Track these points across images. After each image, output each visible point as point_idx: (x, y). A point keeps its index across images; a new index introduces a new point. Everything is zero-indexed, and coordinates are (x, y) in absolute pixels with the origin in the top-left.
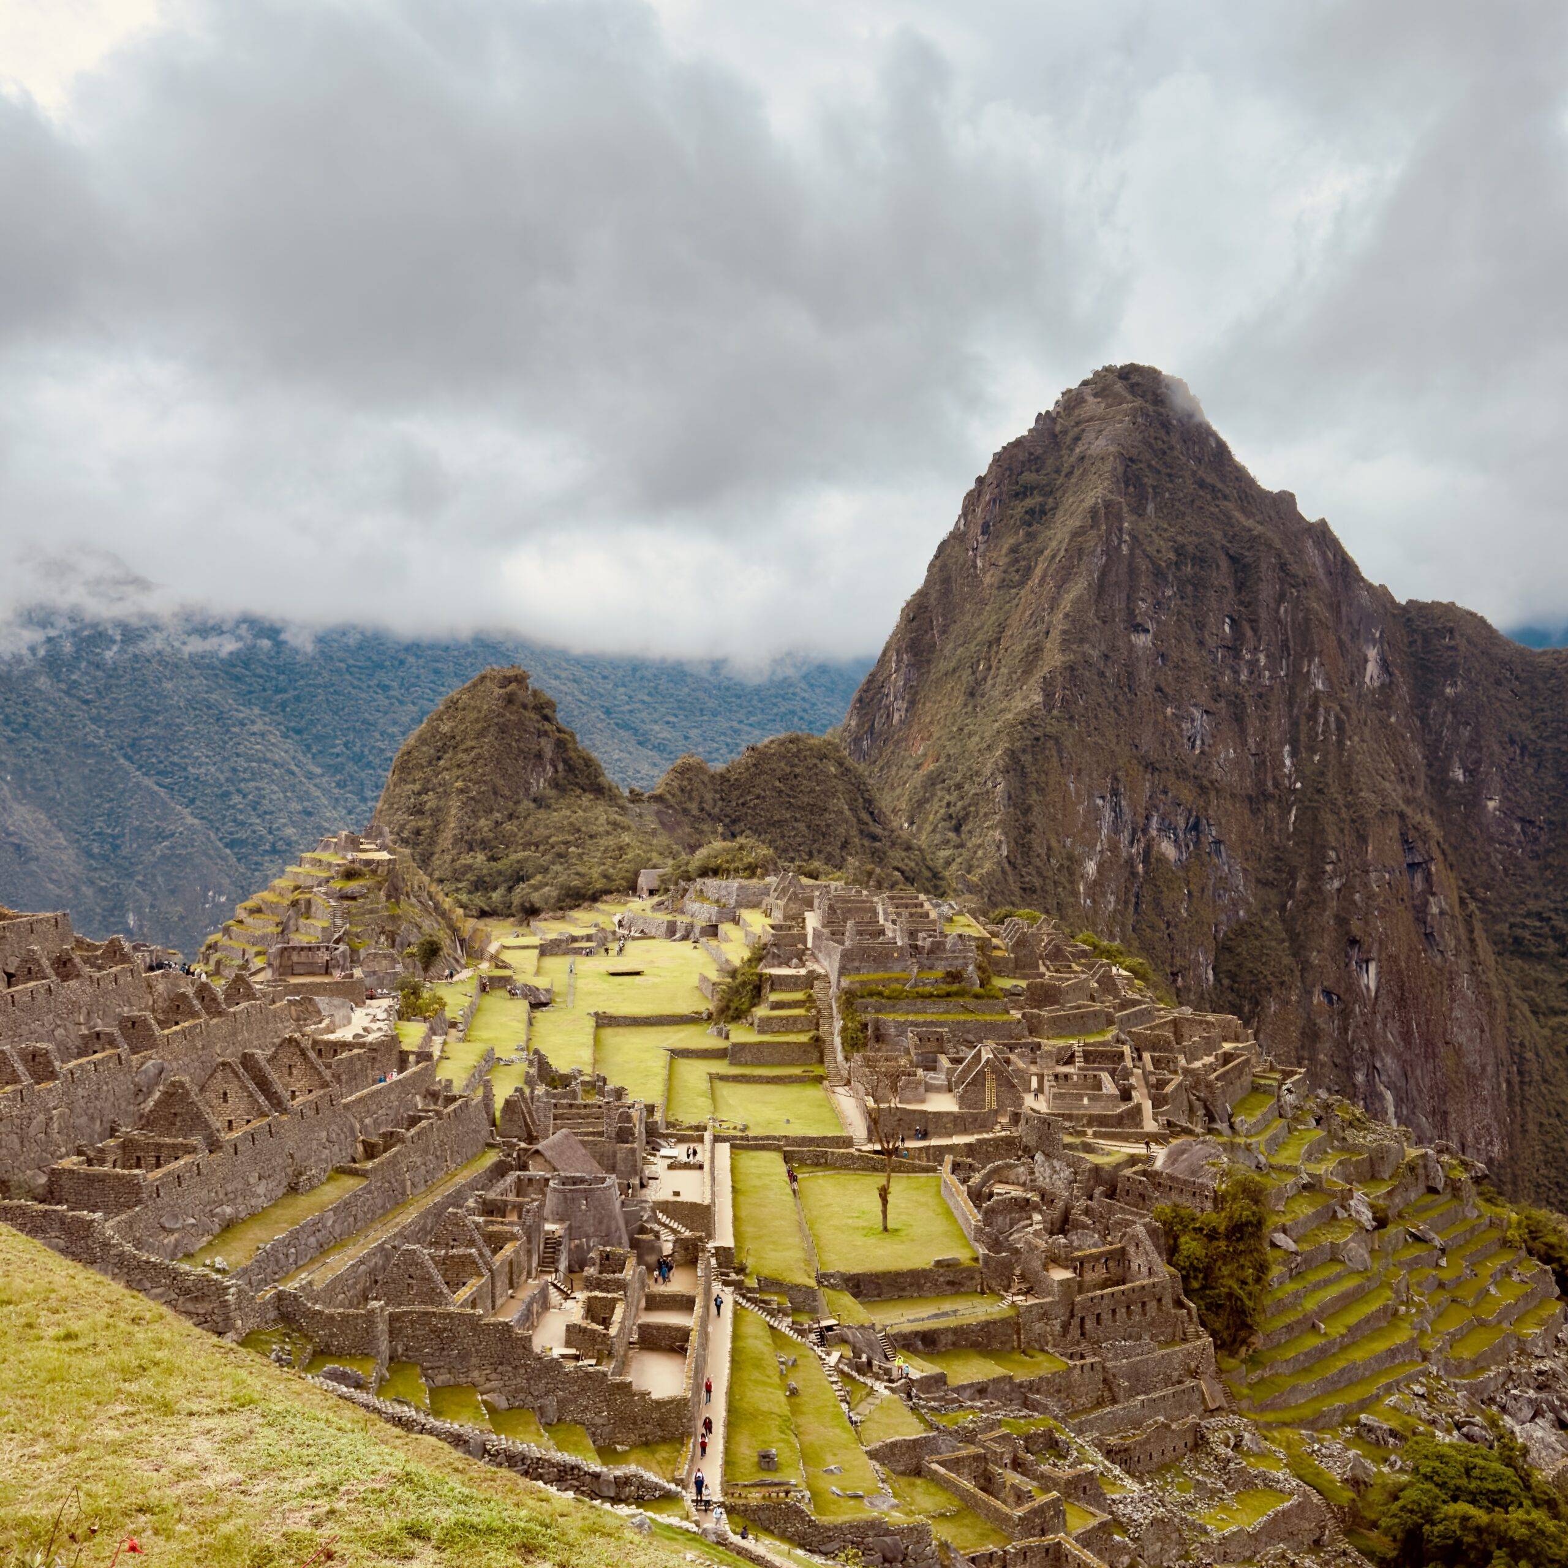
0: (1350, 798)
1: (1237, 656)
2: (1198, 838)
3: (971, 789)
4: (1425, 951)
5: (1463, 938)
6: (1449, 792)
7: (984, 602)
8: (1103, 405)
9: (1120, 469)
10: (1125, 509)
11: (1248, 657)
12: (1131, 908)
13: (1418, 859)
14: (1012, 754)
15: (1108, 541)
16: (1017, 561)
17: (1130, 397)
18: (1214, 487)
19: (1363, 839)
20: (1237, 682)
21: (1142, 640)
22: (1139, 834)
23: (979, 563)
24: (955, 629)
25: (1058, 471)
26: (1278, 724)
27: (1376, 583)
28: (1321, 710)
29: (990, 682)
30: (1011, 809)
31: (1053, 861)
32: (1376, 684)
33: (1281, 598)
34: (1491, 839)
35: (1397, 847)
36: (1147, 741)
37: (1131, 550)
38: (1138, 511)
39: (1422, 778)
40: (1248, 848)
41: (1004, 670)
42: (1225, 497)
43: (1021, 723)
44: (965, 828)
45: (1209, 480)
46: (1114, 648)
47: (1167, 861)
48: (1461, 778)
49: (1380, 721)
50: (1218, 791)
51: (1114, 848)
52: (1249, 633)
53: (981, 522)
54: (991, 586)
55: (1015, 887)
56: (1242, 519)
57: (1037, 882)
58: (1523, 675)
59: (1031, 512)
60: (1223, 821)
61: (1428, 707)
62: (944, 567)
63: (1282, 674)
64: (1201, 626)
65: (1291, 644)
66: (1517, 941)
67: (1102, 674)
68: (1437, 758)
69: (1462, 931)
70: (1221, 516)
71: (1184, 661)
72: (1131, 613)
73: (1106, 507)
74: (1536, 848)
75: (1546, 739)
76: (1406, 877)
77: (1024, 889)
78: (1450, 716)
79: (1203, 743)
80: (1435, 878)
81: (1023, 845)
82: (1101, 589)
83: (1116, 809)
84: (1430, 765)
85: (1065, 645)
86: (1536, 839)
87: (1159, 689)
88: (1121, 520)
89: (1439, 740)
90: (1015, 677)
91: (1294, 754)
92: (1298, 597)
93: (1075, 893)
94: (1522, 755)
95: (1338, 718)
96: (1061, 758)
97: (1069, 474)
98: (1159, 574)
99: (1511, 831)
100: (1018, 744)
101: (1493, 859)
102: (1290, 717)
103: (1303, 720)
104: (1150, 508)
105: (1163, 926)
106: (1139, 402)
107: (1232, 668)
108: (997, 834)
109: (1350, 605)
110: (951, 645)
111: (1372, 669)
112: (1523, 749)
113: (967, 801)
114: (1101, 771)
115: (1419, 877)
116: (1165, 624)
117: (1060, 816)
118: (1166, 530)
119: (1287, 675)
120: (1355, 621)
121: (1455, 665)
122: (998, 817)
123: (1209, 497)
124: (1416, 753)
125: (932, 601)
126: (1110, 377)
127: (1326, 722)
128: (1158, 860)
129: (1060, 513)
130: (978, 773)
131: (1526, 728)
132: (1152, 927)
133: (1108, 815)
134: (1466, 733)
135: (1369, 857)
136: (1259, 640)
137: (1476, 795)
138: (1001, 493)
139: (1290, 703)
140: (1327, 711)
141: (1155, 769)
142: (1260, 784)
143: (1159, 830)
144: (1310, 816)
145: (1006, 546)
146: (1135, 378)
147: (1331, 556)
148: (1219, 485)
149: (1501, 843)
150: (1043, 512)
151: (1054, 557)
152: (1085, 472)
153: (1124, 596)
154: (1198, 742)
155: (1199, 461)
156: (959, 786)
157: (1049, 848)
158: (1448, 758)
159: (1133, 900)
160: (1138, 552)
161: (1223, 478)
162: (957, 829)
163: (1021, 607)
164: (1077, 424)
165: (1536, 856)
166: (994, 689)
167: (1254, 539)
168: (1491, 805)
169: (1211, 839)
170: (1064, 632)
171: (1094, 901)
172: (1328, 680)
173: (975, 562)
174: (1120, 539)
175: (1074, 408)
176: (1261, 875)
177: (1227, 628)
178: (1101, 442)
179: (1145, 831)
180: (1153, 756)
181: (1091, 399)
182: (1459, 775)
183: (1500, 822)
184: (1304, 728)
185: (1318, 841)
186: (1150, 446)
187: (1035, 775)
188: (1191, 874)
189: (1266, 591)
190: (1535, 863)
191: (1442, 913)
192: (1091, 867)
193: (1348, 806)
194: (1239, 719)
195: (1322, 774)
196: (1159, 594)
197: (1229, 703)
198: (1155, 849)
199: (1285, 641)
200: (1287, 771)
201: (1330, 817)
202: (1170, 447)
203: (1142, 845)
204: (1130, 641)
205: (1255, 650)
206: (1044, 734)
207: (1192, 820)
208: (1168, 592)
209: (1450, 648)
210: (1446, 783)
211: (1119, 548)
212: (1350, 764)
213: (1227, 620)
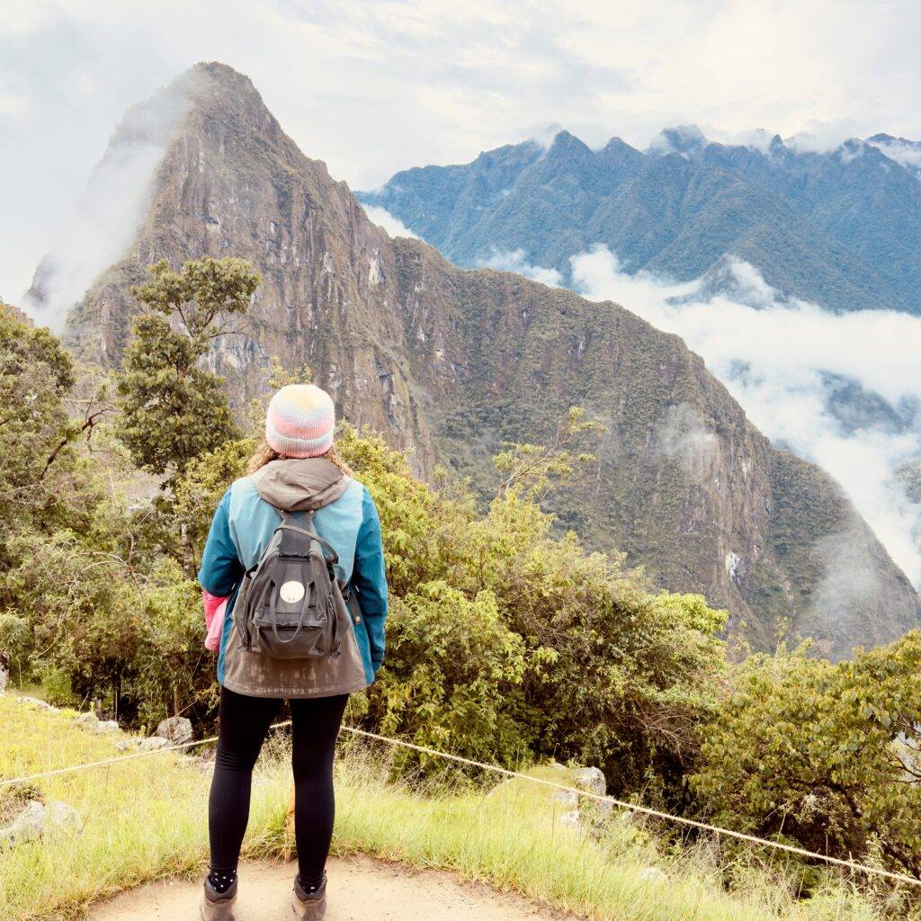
0: (345, 336)
1: (279, 247)
2: (253, 355)
4: (388, 425)
5: (411, 419)
6: (417, 347)
9: (201, 121)
10: (201, 144)
11: (285, 248)
13: (385, 373)
14: (114, 287)
15: (190, 163)
17: (211, 81)
18: (265, 143)
19: (351, 359)
20: (279, 262)
21: (213, 228)
22: (212, 349)
26: (304, 290)
27: (377, 224)
28: (330, 284)
30: (113, 322)
32: (377, 282)
33: (306, 215)
34: (438, 373)
35: (372, 365)
37: (206, 170)
38: (213, 147)
39: (401, 337)
42: (274, 152)
43: (122, 268)
45: (262, 139)
46: (194, 231)
47: (232, 367)
48: (423, 339)
49: (377, 302)
50: (265, 327)
52: (286, 234)
56: (287, 167)
58: (457, 283)
60: (269, 346)
61: (406, 298)
63: (307, 260)
64: (254, 225)
65: (312, 244)
66: (450, 428)
67: (185, 246)
68: (410, 327)
69: (409, 415)
70: (270, 161)
71: (242, 245)
72: (206, 211)
73: (189, 141)
74: (463, 379)
75: (469, 319)
76: (379, 383)
78: (417, 303)
79: (256, 297)
80: (394, 384)
81: (120, 345)
82: (185, 193)
84: (407, 331)
85: (158, 224)
86: (463, 374)
88: (198, 150)
89: (411, 317)
91: (314, 308)
92: (316, 215)
94: (456, 328)
95: (339, 289)
98: (225, 189)
99: (450, 369)
100: (119, 281)
101: (439, 384)
102: (312, 286)
103: (319, 289)
104: (222, 148)
106: (217, 83)
107: (275, 254)
108: (99, 336)
109: (360, 233)
111: (374, 273)
112: (457, 324)
115: (386, 384)
116: (229, 220)
118: (231, 163)
119: (310, 262)
120: (363, 243)
121: (420, 274)
122: (102, 327)
123: (263, 149)
124: (399, 323)
126: (202, 68)
127: (333, 290)
128: (226, 366)
131: (458, 312)
134: (426, 313)
135: (355, 369)
136: (292, 239)
137: (431, 348)
139: (312, 278)
140: (333, 284)
142: (293, 325)
143: (227, 348)
144: (322, 346)
146: (216, 69)
147: (348, 204)
148: (270, 143)
149: (444, 375)
153: (201, 198)
155: (259, 128)
158: (416, 327)
160: (210, 172)
161: (275, 141)
165: (463, 383)
167: (289, 177)
168: (439, 354)
169: (261, 356)
170: (157, 216)
172: (334, 266)
174: (198, 162)
177: (272, 230)
179: (216, 347)
181: (189, 81)
182: (422, 337)
183: (443, 364)
184: (320, 293)
185: (326, 360)
186: (223, 111)
188: (248, 376)
189: (298, 209)
190: (462, 387)
191: (399, 404)
193: (344, 340)
194: (280, 285)
195: (329, 321)
196: (225, 201)
197: (274, 275)
198: (224, 359)
199: (308, 241)
200: (309, 319)
201: (333, 346)
202: (238, 115)
203: (215, 356)
204: (205, 228)
205: (290, 244)
206: (139, 277)
207: (249, 344)
208: (232, 201)
209: (417, 265)
210: (415, 341)
211: (197, 168)
212: (345, 316)
213: (273, 224)
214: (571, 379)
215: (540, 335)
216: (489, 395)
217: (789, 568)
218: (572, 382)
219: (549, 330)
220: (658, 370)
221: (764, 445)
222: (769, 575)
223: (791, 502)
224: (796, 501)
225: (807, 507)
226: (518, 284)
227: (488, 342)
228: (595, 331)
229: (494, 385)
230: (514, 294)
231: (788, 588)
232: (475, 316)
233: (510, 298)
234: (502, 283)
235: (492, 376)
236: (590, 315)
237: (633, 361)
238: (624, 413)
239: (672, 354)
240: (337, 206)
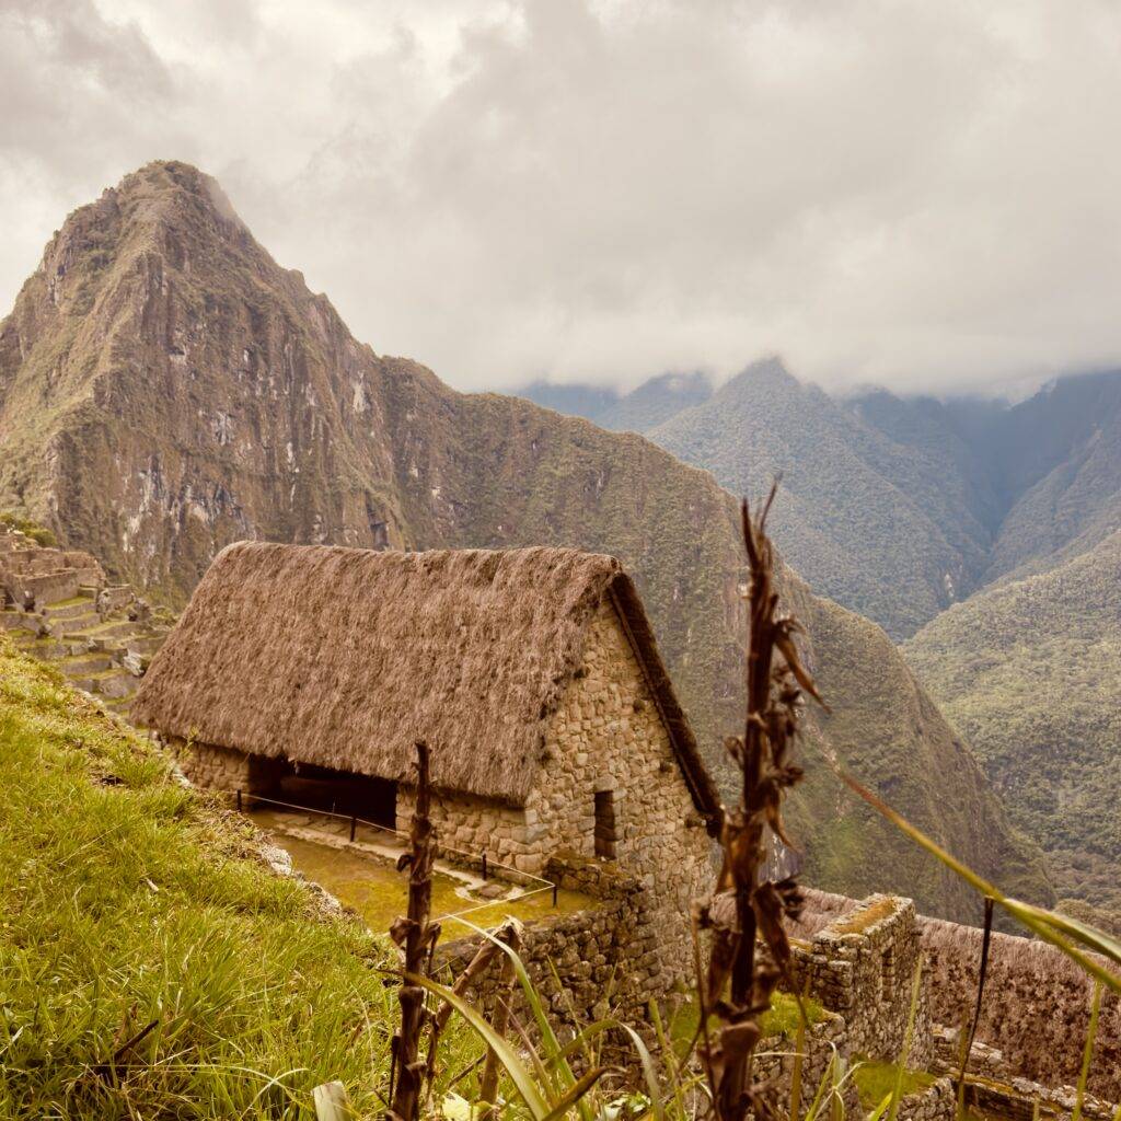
0: (331, 480)
1: (254, 378)
2: (223, 505)
3: (31, 462)
6: (409, 484)
7: (59, 326)
8: (153, 187)
9: (162, 233)
10: (164, 261)
11: (261, 379)
12: (169, 555)
13: (377, 522)
14: (65, 435)
15: (151, 284)
16: (84, 295)
17: (172, 184)
18: (236, 257)
19: (339, 507)
20: (254, 396)
21: (178, 360)
22: (176, 500)
23: (57, 296)
24: (36, 347)
25: (118, 232)
26: (284, 428)
27: (362, 342)
28: (313, 420)
29: (59, 385)
30: (64, 477)
31: (99, 516)
32: (362, 409)
33: (285, 340)
34: (435, 515)
35: (363, 513)
36: (184, 435)
37: (170, 292)
38: (177, 264)
39: (391, 473)
40: (261, 514)
41: (70, 376)
42: (247, 266)
43: (75, 412)
44: (26, 492)
45: (233, 252)
46: (156, 363)
47: (199, 521)
48: (417, 475)
49: (363, 434)
50: (238, 472)
51: (155, 509)
52: (262, 362)
53: (57, 265)
54: (64, 315)
55: (65, 536)
56: (262, 285)
57: (83, 530)
58: (456, 409)
59: (96, 260)
60: (242, 494)
61: (396, 427)
62: (28, 299)
63: (286, 393)
64: (226, 354)
65: (293, 373)
67: (145, 382)
68: (401, 461)
70: (242, 278)
71: (212, 378)
72: (169, 340)
73: (149, 259)
74: (462, 521)
75: (469, 451)
76: (371, 534)
77: (73, 537)
78: (409, 434)
79: (227, 438)
80: (388, 534)
81: (73, 504)
82: (145, 320)
83: (158, 483)
84: (397, 466)
85: (115, 357)
86: (463, 515)
87: (192, 397)
88: (160, 268)
89: (402, 450)
90: (77, 381)
91: (295, 449)
92: (296, 340)
93: (119, 541)
94: (455, 460)
95: (324, 425)
96: (108, 441)
97: (126, 234)
98: (192, 314)
99: (448, 509)
100: (72, 428)
101: (435, 527)
102: (292, 423)
103: (301, 426)
104: (187, 265)
105: (195, 568)
106: (179, 188)
107: (250, 386)
108: (50, 494)
109: (342, 354)
110: (32, 359)
111: (359, 399)
112: (456, 457)
113: (28, 471)
114: (143, 452)
115: (378, 534)
116: (198, 349)
117: (107, 484)
118: (198, 282)
119: (290, 394)
120: (346, 365)
121: (413, 400)
122: (51, 482)
123: (233, 264)
124: (388, 457)
125: (19, 325)
126: (160, 168)
127: (317, 428)
128: (191, 520)
129: (118, 262)
130: (38, 449)
131: (456, 443)
132: (186, 569)
133: (149, 486)
134: (420, 446)
135: (344, 519)
136: (269, 368)
137: (426, 485)
138: (73, 244)
139: (292, 415)
140: (317, 419)
141: (188, 454)
142: (270, 469)
143: (193, 499)
144: (304, 492)
145: (77, 285)
146: (178, 172)
147: (328, 319)
148: (241, 256)
149: (441, 518)
150: (106, 262)
151: (109, 292)
152: (137, 234)
153: (164, 325)
154: (223, 437)
155: (228, 238)
156: (23, 460)
157: (96, 507)
158: (408, 461)
159: (171, 548)
160: (174, 295)
161: (246, 253)
162: (20, 493)
163: (83, 330)
164: (133, 199)
165: (463, 526)
166: (61, 391)
167: (265, 296)
168: (435, 492)
169: (233, 506)
170: (114, 348)
171: (136, 548)
172: (318, 399)
173: (52, 295)
174: (160, 283)
175: (132, 186)
176: (270, 532)
177: (246, 358)
178: (150, 213)
179: (181, 498)
180: (188, 445)
181: (144, 182)
182: (415, 472)
183: (440, 504)
184: (301, 431)
185: (309, 509)
186: (187, 220)
187: (85, 451)
188: (217, 531)
189: (275, 334)
190: (462, 530)
192: (135, 524)
193: (330, 485)
194: (255, 422)
195: (313, 463)
196: (192, 327)
197: (247, 411)
198: (190, 512)
199: (289, 371)
200: (289, 461)
201: (318, 492)
202: (204, 224)
203: (179, 509)
204: (169, 360)
205: (267, 374)
206: (94, 422)
207: (219, 492)
208: (199, 327)
209: (409, 389)
210: (407, 478)
211: (159, 290)
212: (332, 456)
213: (246, 352)
214: (589, 521)
215: (552, 470)
216: (494, 539)
217: (833, 735)
218: (589, 524)
219: (562, 465)
220: (687, 512)
221: (804, 594)
222: (812, 744)
223: (834, 659)
224: (839, 658)
225: (853, 664)
226: (525, 411)
227: (492, 478)
228: (615, 466)
229: (500, 528)
230: (522, 422)
231: (834, 759)
232: (476, 447)
233: (518, 427)
234: (508, 409)
235: (497, 518)
236: (610, 448)
237: (658, 500)
238: (650, 561)
239: (701, 493)
240: (316, 324)
